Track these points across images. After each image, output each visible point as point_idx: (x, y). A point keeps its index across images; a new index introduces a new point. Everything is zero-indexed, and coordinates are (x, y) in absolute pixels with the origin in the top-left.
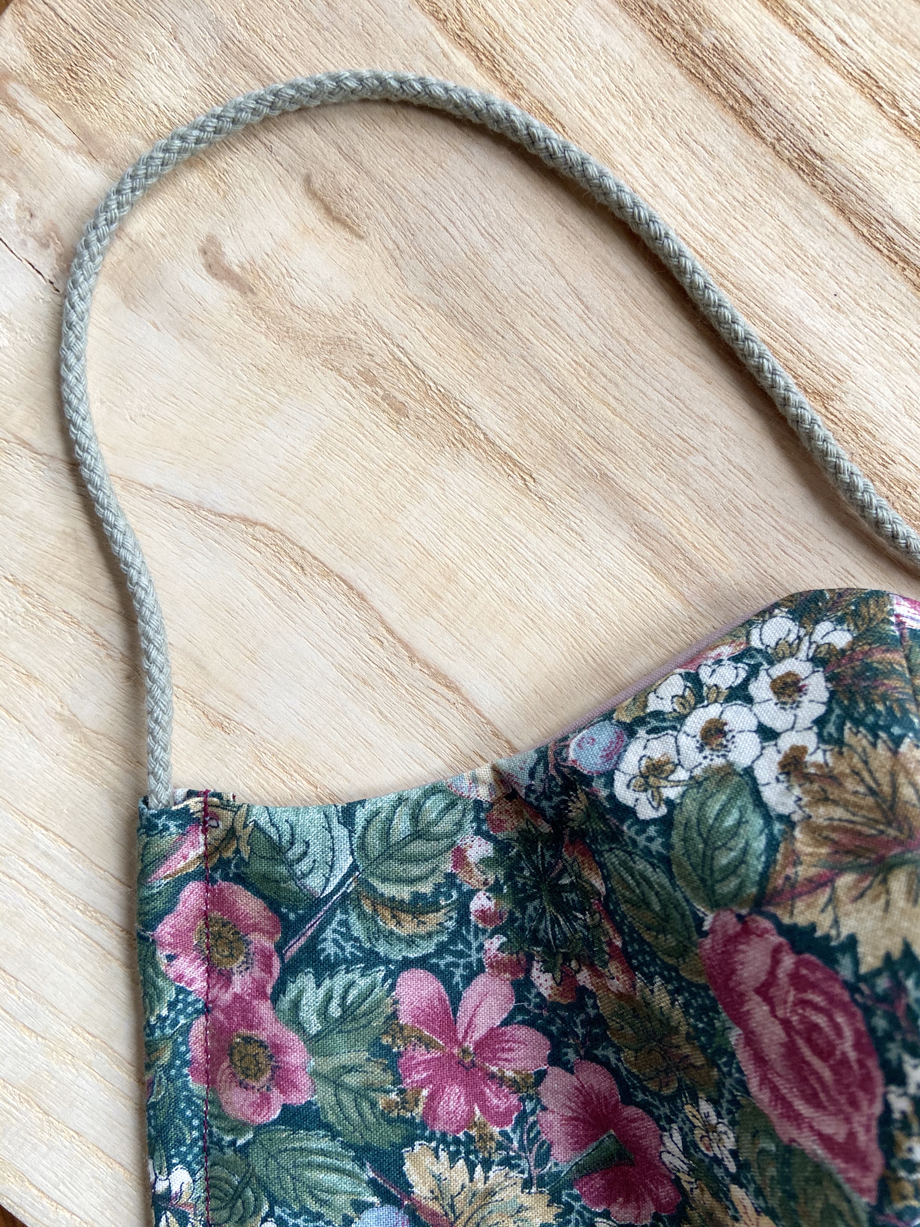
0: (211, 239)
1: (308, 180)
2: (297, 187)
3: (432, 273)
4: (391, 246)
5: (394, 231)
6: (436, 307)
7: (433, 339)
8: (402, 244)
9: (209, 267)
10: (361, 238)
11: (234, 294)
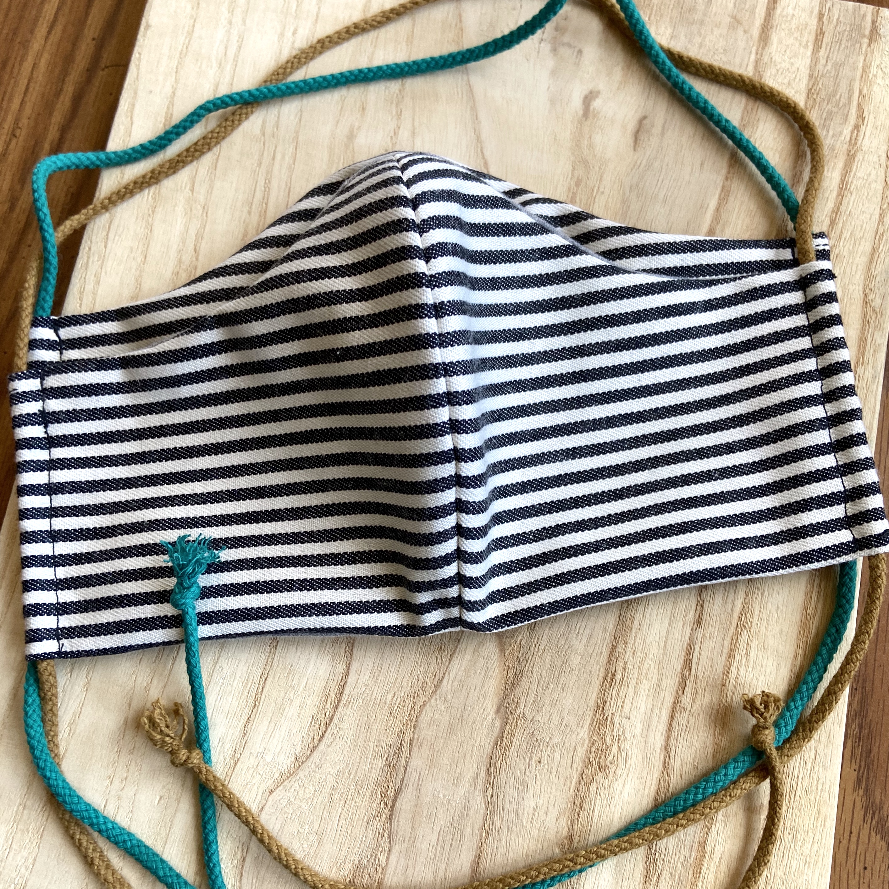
0: (598, 93)
1: (645, 118)
2: (640, 114)
3: (637, 185)
4: (638, 163)
5: (644, 161)
6: (624, 194)
7: (610, 200)
8: (642, 167)
9: (586, 97)
10: (635, 150)
11: (581, 112)
